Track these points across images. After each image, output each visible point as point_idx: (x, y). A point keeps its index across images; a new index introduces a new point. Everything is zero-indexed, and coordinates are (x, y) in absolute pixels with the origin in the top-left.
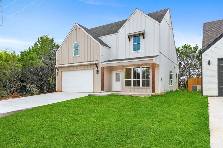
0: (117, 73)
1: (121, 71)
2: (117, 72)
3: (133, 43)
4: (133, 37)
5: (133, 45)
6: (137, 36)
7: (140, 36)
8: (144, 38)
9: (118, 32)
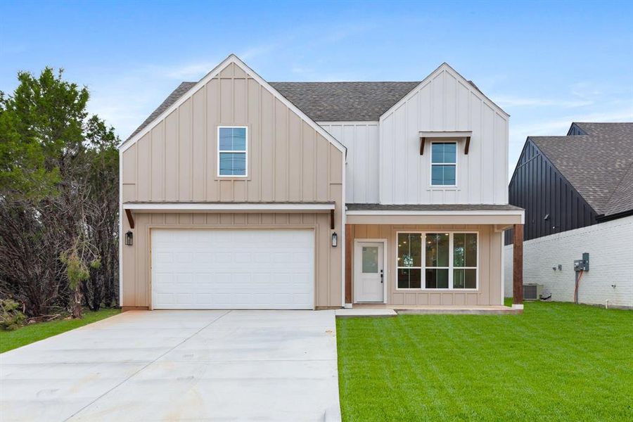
0: (365, 245)
1: (385, 240)
2: (370, 242)
3: (433, 162)
4: (433, 143)
5: (431, 167)
6: (445, 143)
7: (455, 143)
8: (466, 152)
9: (382, 118)
